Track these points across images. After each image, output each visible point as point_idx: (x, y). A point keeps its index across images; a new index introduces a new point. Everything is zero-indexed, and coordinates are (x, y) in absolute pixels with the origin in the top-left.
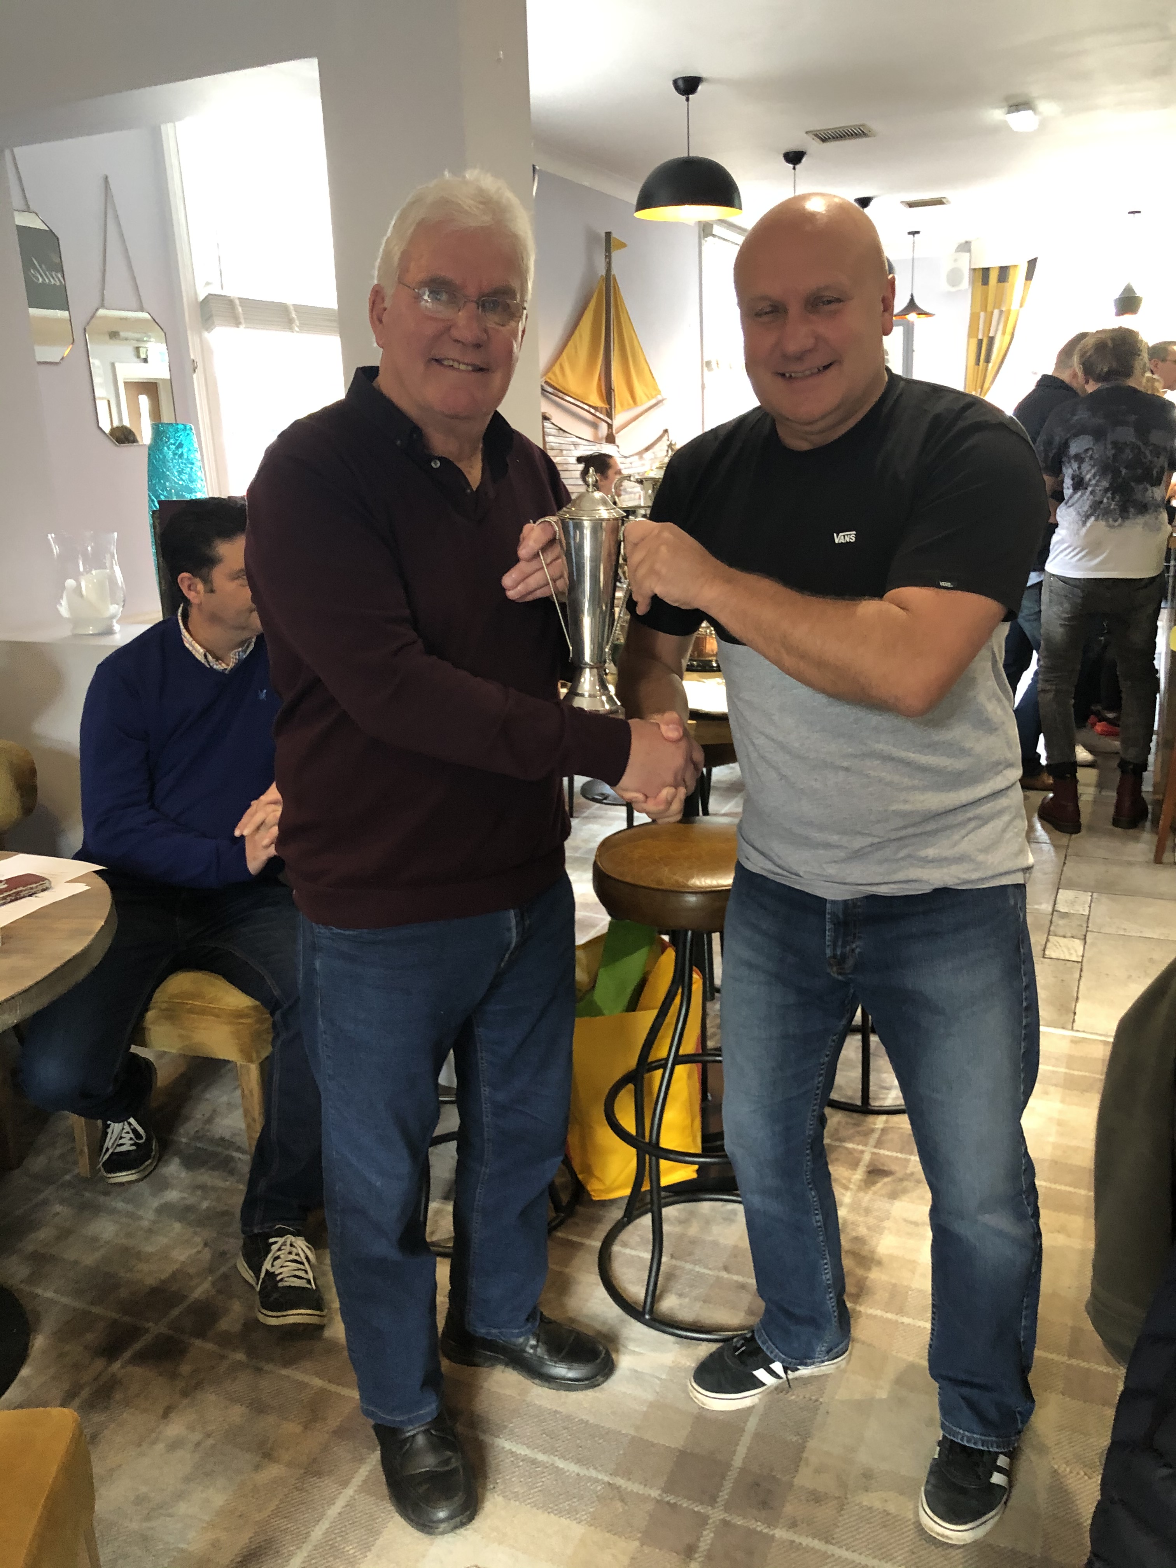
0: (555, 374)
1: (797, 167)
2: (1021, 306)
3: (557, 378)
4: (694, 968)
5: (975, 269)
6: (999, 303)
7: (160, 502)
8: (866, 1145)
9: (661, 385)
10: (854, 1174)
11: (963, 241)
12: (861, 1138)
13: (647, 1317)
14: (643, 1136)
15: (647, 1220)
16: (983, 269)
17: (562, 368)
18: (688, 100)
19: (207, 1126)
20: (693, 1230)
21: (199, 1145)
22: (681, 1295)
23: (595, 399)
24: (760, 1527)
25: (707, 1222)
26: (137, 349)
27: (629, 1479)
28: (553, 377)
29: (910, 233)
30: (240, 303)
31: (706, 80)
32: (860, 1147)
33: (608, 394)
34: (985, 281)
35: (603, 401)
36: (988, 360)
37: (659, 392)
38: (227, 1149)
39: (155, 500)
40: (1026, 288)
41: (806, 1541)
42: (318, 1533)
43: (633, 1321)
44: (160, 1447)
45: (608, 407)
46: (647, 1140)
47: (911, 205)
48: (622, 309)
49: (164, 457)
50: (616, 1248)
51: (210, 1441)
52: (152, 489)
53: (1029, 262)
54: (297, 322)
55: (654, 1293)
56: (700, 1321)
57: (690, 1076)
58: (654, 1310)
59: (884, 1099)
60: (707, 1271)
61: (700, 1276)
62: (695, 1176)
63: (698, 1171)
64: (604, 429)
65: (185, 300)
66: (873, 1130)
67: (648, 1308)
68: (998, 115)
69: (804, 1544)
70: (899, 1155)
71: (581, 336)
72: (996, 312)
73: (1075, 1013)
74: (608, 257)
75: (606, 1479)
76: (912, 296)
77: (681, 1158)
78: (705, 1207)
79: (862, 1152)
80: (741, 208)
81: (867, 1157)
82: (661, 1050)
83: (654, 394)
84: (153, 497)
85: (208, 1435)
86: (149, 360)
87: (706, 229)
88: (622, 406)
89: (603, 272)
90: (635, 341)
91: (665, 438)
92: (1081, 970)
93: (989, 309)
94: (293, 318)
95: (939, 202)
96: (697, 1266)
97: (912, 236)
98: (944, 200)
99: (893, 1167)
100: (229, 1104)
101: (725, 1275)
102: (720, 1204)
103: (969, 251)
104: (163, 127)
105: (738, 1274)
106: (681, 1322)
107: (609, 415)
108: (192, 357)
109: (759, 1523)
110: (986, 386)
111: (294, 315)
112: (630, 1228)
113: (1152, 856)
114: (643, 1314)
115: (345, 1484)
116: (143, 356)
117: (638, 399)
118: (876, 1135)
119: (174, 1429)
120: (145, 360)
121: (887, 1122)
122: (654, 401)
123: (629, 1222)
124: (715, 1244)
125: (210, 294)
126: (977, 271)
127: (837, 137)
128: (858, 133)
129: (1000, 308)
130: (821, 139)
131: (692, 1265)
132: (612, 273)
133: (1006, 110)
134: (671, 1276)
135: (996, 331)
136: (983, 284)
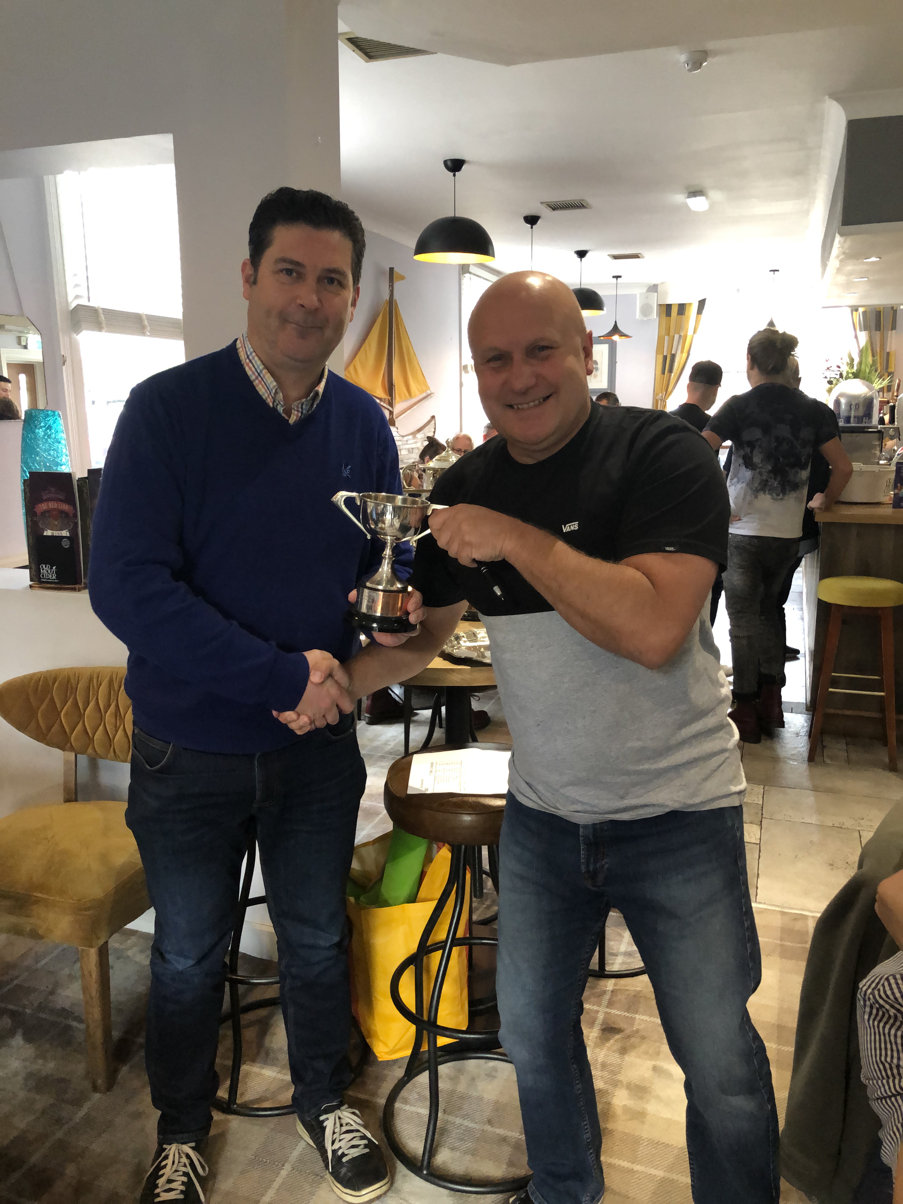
0: (350, 373)
1: (534, 227)
2: (695, 332)
3: (351, 376)
4: (467, 867)
5: (661, 305)
6: (678, 330)
7: (30, 473)
8: (600, 1005)
9: (430, 383)
10: (592, 1032)
11: (652, 284)
12: (597, 999)
13: (425, 1172)
14: (422, 1015)
15: (424, 1078)
16: (667, 305)
17: (355, 369)
18: (454, 175)
19: (51, 998)
20: (461, 1088)
22: (453, 1149)
23: (380, 392)
25: (473, 1079)
29: (614, 277)
30: (103, 311)
31: (468, 162)
32: (595, 1008)
33: (390, 388)
34: (669, 314)
35: (386, 393)
36: (671, 371)
37: (428, 388)
39: (27, 471)
40: (697, 321)
43: (413, 1175)
45: (390, 398)
46: (425, 1018)
47: (616, 257)
48: (401, 326)
50: (398, 1105)
52: (24, 462)
53: (699, 302)
54: (148, 328)
55: (431, 1149)
56: (468, 1174)
57: (462, 957)
58: (431, 1165)
59: (613, 964)
60: (475, 1126)
61: (468, 1130)
65: (58, 308)
66: (605, 992)
67: (425, 1163)
68: (680, 198)
70: (626, 1014)
71: (370, 346)
72: (677, 336)
73: (757, 888)
74: (391, 286)
76: (616, 322)
78: (472, 1065)
79: (597, 1012)
80: (494, 256)
81: (601, 1017)
82: (441, 934)
83: (424, 388)
84: (25, 469)
86: (29, 346)
87: (464, 269)
88: (400, 397)
89: (387, 297)
90: (411, 349)
91: (433, 422)
92: (760, 852)
93: (671, 334)
94: (145, 325)
95: (636, 256)
96: (465, 1121)
97: (615, 279)
98: (639, 255)
99: (622, 1025)
101: (488, 1128)
102: (483, 1061)
103: (657, 292)
104: (45, 177)
105: (500, 1128)
106: (453, 1175)
107: (391, 404)
108: (63, 353)
110: (670, 389)
111: (146, 323)
112: (409, 1085)
113: (806, 756)
114: (421, 1168)
116: (23, 343)
117: (413, 394)
120: (25, 347)
122: (424, 395)
123: (409, 1081)
124: (480, 1099)
125: (79, 305)
126: (662, 306)
127: (564, 208)
128: (579, 205)
129: (679, 333)
130: (551, 208)
131: (462, 1119)
132: (394, 299)
133: (686, 195)
134: (444, 1131)
135: (677, 349)
136: (667, 316)
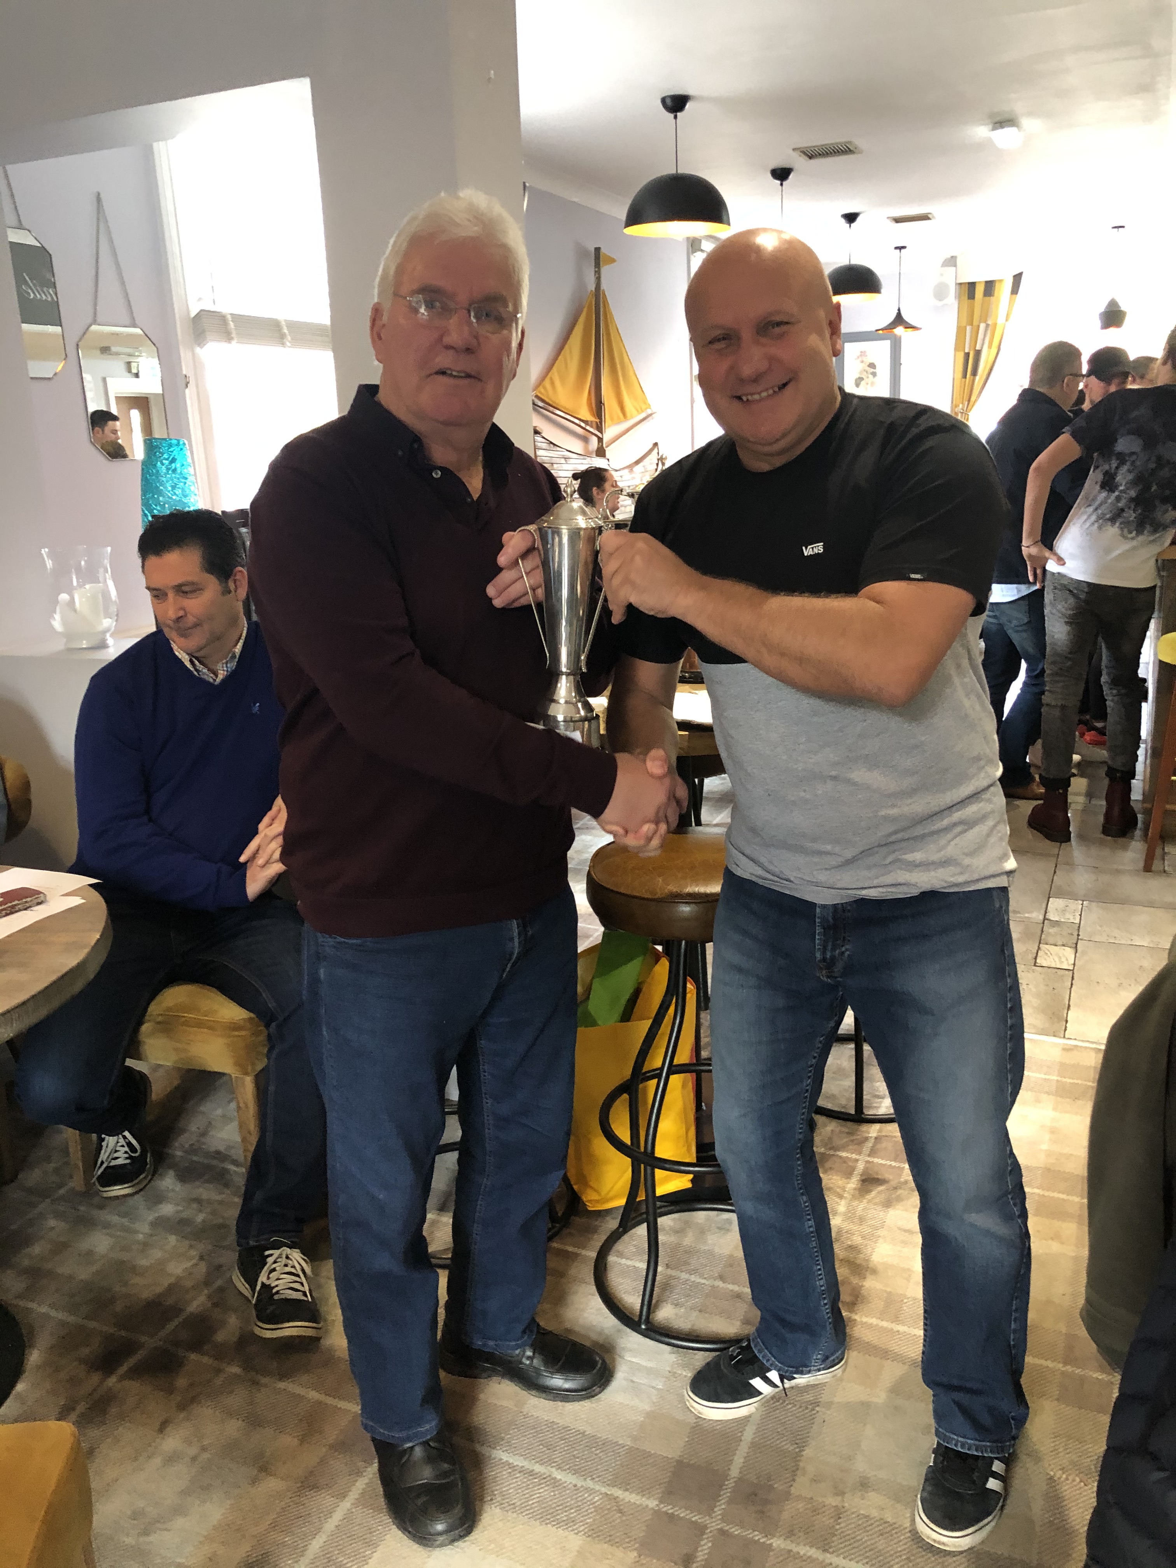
0: (545, 388)
1: (784, 183)
2: (1007, 319)
3: (547, 392)
4: (688, 978)
5: (961, 284)
6: (984, 318)
7: (153, 516)
8: (860, 1153)
9: (650, 400)
10: (848, 1183)
11: (949, 256)
12: (856, 1147)
13: (643, 1327)
14: (639, 1147)
15: (642, 1231)
16: (970, 284)
17: (552, 383)
18: (676, 117)
19: (203, 1140)
20: (688, 1240)
21: (195, 1158)
22: (676, 1305)
23: (585, 413)
24: (757, 1536)
25: (702, 1232)
26: (129, 364)
27: (627, 1490)
28: (542, 390)
29: (896, 248)
30: (232, 318)
31: (694, 98)
32: (854, 1156)
33: (598, 407)
34: (971, 295)
35: (593, 415)
36: (975, 373)
37: (649, 406)
38: (223, 1161)
39: (149, 514)
40: (1011, 303)
41: (804, 1550)
42: (316, 1545)
43: (628, 1330)
44: (157, 1461)
45: (598, 421)
46: (642, 1150)
47: (897, 220)
48: (612, 324)
49: (158, 471)
50: (612, 1259)
51: (206, 1456)
52: (146, 504)
53: (1015, 276)
54: (289, 338)
55: (650, 1303)
56: (694, 1331)
57: (684, 1086)
58: (650, 1320)
59: (879, 1107)
60: (703, 1281)
61: (696, 1285)
62: (690, 1185)
63: (692, 1181)
64: (594, 443)
65: (177, 316)
66: (867, 1139)
67: (644, 1318)
68: (982, 132)
69: (802, 1553)
70: (893, 1164)
71: (571, 352)
72: (982, 325)
73: (1067, 1021)
74: (598, 273)
75: (603, 1490)
76: (899, 310)
77: (676, 1167)
78: (700, 1216)
79: (857, 1160)
80: (729, 224)
81: (861, 1166)
82: (656, 1060)
83: (644, 407)
84: (146, 512)
85: (204, 1449)
86: (140, 374)
87: (694, 245)
88: (612, 419)
89: (592, 287)
90: (625, 355)
91: (656, 451)
92: (1073, 978)
93: (975, 323)
94: (285, 334)
95: (925, 217)
96: (693, 1276)
97: (898, 251)
98: (930, 216)
99: (887, 1176)
100: (224, 1116)
101: (720, 1284)
102: (715, 1213)
103: (955, 266)
104: (155, 145)
105: (733, 1284)
106: (677, 1331)
107: (600, 428)
108: (184, 373)
109: (756, 1533)
110: (973, 399)
111: (286, 331)
112: (626, 1237)
113: (1141, 864)
114: (639, 1324)
115: (343, 1496)
116: (134, 371)
117: (628, 415)
118: (870, 1144)
119: (172, 1442)
120: (137, 375)
121: (880, 1131)
122: (643, 415)
123: (625, 1231)
124: (711, 1253)
125: (202, 311)
126: (963, 286)
127: (824, 155)
128: (844, 150)
129: (985, 322)
130: (808, 156)
131: (688, 1275)
132: (602, 288)
133: (991, 126)
134: (666, 1286)
135: (983, 345)
136: (969, 298)
